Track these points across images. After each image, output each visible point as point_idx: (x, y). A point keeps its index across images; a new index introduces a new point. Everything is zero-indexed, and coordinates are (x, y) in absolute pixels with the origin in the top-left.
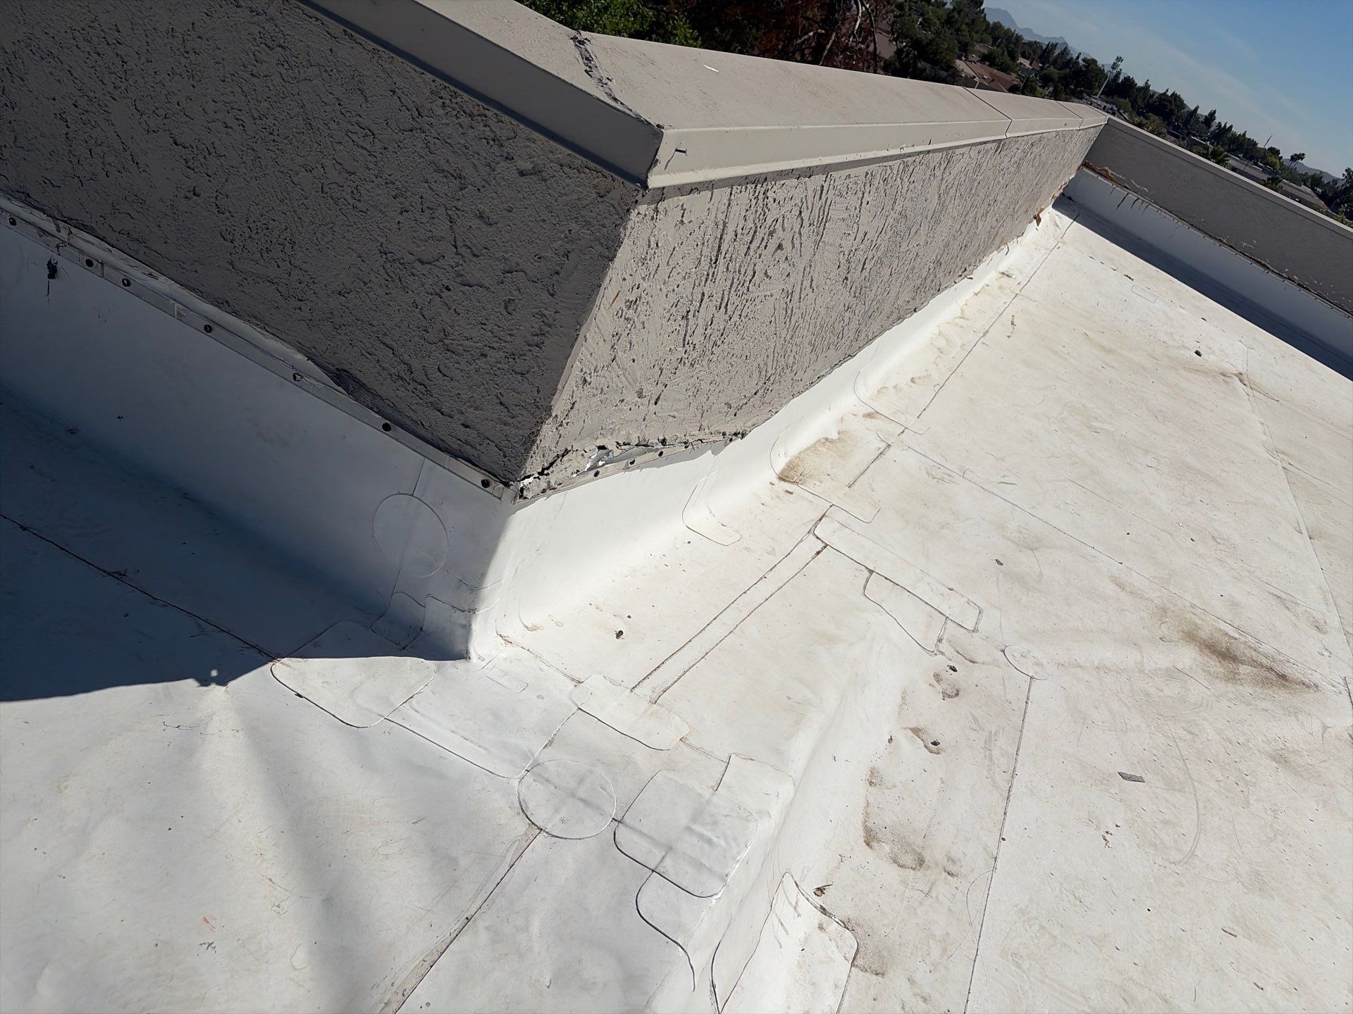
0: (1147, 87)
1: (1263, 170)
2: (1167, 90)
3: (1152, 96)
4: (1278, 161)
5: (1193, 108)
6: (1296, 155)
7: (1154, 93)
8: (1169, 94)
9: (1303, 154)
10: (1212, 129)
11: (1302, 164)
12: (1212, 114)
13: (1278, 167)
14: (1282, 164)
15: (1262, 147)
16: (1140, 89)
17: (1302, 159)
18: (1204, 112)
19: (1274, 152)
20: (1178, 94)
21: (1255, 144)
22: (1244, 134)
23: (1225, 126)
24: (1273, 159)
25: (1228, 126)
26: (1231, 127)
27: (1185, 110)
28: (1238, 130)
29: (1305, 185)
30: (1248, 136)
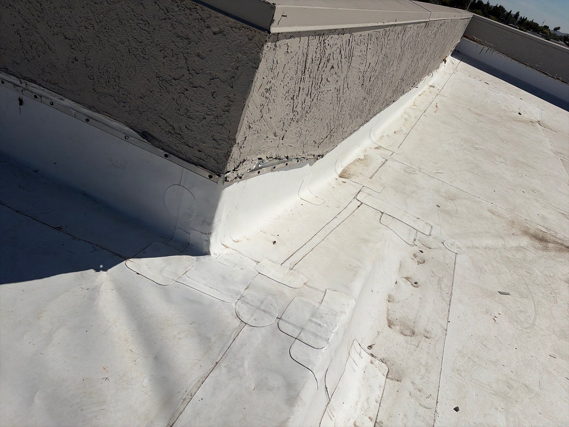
0: (488, 4)
1: (542, 35)
2: (497, 5)
3: (491, 8)
4: (548, 31)
5: (509, 12)
6: (556, 28)
7: (492, 6)
8: (498, 6)
9: (560, 27)
10: (518, 20)
11: (559, 32)
12: (518, 14)
13: (548, 34)
14: (550, 33)
15: (541, 26)
16: (485, 5)
17: (559, 29)
18: (514, 13)
19: (546, 27)
20: (502, 6)
21: (538, 25)
22: (533, 21)
23: (524, 18)
24: (546, 31)
25: (525, 18)
26: (526, 18)
27: (506, 13)
28: (529, 19)
29: (561, 41)
30: (534, 22)
